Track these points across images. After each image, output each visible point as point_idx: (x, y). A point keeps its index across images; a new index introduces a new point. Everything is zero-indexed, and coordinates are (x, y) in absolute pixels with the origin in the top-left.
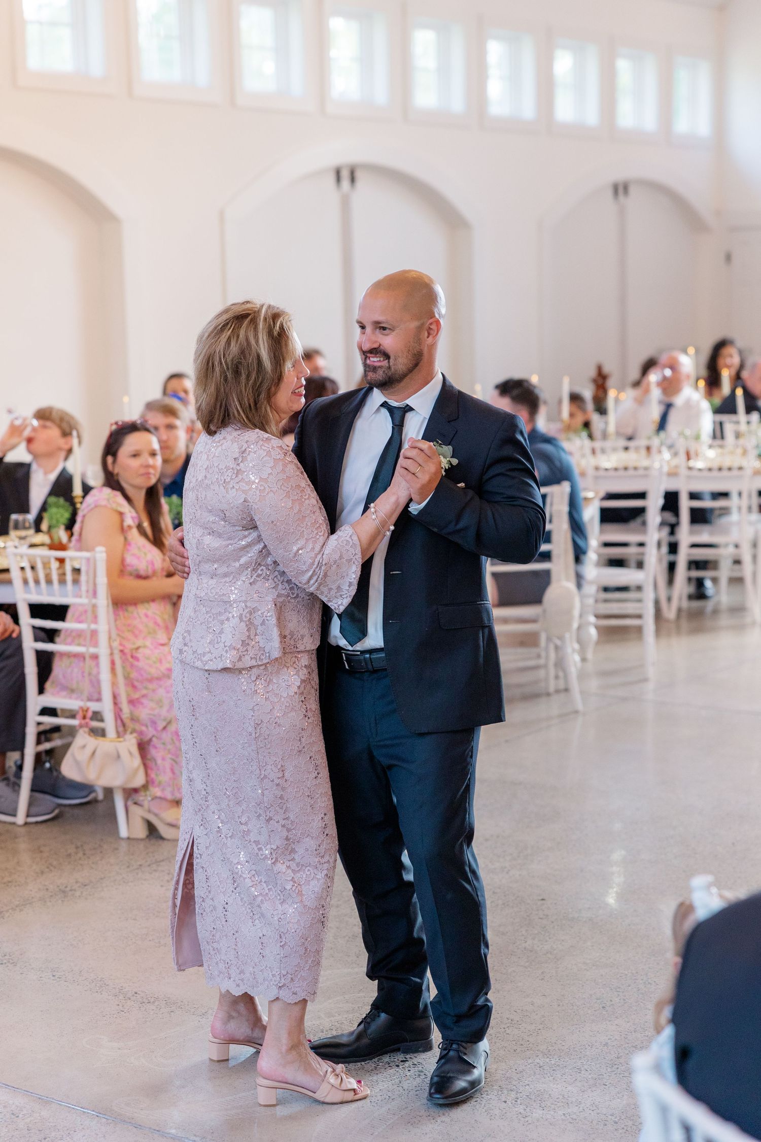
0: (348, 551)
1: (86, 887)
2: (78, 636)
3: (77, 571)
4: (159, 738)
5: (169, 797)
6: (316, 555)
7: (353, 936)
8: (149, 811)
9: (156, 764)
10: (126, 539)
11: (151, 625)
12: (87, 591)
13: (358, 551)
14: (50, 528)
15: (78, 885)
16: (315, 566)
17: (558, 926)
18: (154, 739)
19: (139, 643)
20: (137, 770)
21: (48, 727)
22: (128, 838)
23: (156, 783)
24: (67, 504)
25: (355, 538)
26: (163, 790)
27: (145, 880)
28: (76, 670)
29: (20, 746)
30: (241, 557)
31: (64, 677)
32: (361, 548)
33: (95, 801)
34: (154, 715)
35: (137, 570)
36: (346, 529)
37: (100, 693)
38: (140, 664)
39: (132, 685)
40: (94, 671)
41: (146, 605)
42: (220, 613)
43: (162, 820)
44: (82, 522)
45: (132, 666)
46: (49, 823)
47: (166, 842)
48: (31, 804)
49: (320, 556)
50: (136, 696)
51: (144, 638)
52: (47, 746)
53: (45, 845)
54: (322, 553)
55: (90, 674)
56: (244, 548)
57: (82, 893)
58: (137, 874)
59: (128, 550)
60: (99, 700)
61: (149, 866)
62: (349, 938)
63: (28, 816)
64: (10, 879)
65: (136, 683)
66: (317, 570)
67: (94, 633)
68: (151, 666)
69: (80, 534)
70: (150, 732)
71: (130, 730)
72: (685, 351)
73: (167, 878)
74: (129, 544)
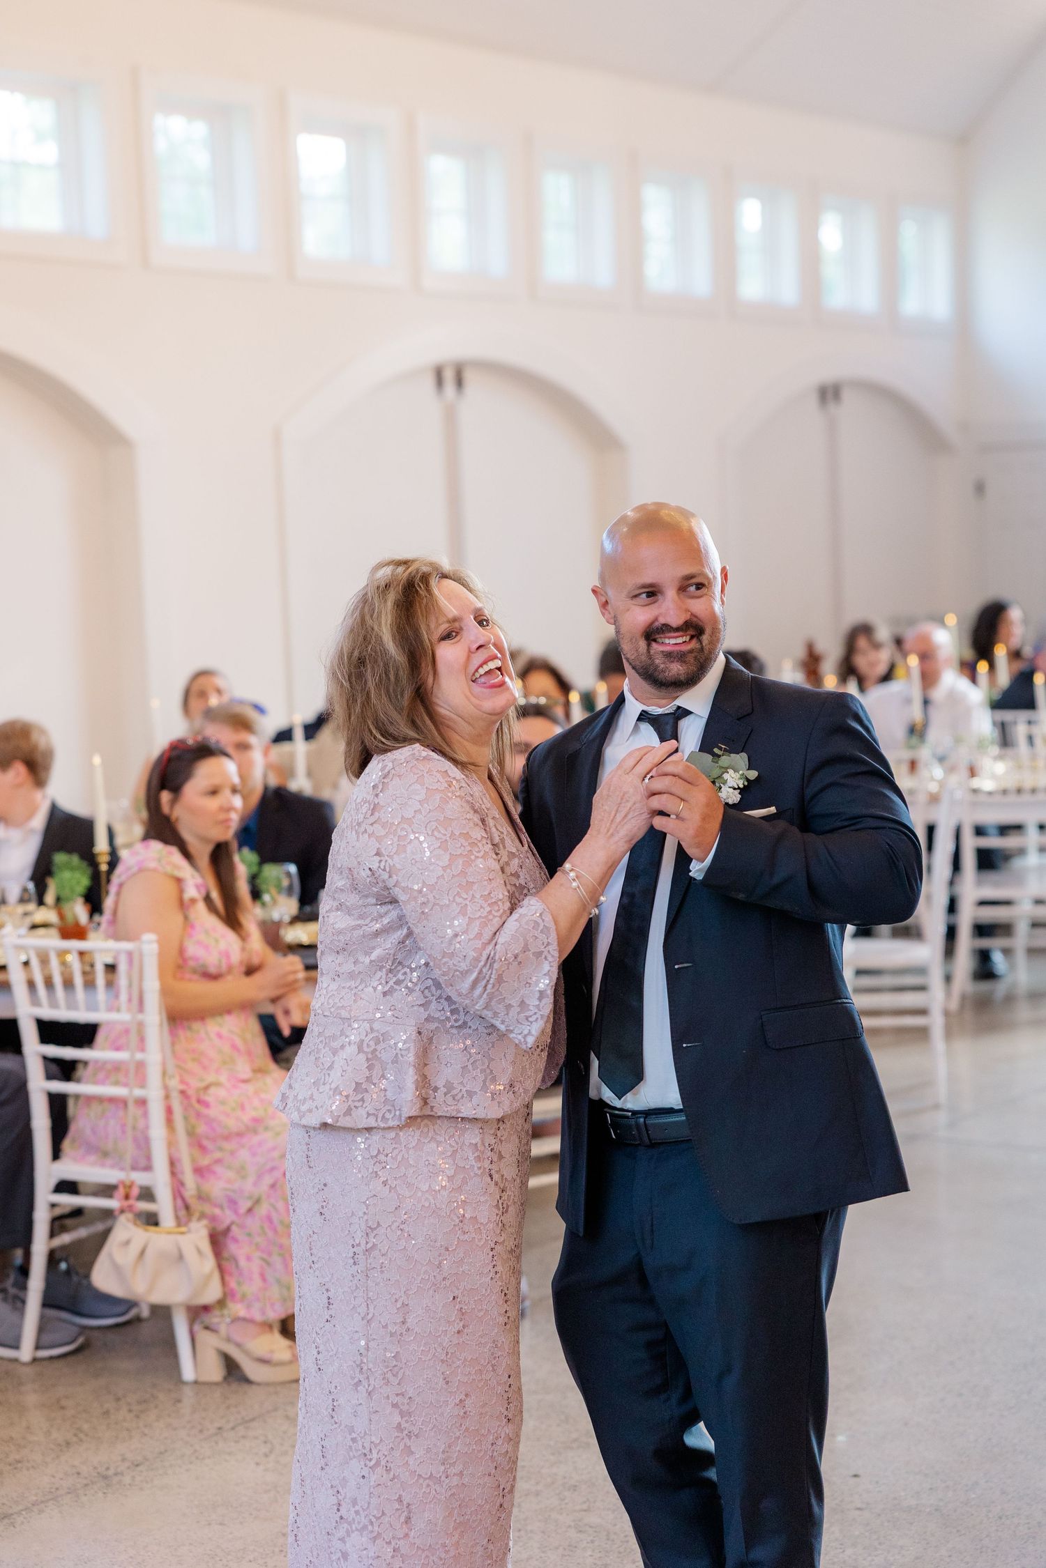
0: (536, 938)
1: (139, 1468)
2: (114, 1071)
3: (111, 968)
4: (242, 1226)
5: (258, 1317)
6: (485, 945)
7: (569, 1546)
8: (229, 1340)
9: (237, 1266)
10: (186, 918)
11: (227, 1049)
12: (130, 1000)
13: (553, 938)
14: (58, 900)
15: (127, 1464)
16: (482, 963)
17: (889, 1521)
18: (234, 1229)
19: (211, 1078)
20: (208, 1278)
21: (67, 1210)
22: (196, 1382)
23: (238, 1296)
24: (84, 864)
25: (548, 918)
26: (249, 1307)
27: (230, 1454)
28: (112, 1122)
29: (26, 1241)
30: (374, 948)
31: (94, 1131)
32: (558, 935)
33: (138, 1319)
34: (234, 1191)
35: (204, 966)
36: (531, 902)
37: (149, 1158)
38: (212, 1112)
39: (198, 1144)
40: (141, 1124)
41: (219, 1019)
42: (334, 1038)
43: (247, 1353)
44: (118, 894)
45: (198, 1115)
46: (70, 1359)
47: (254, 1387)
48: (41, 1329)
49: (491, 947)
50: (205, 1161)
51: (218, 1071)
52: (65, 1238)
53: (67, 1397)
54: (494, 942)
55: (134, 1128)
56: (377, 934)
57: (133, 1477)
58: (216, 1443)
59: (191, 936)
60: (148, 1168)
61: (233, 1428)
62: (565, 1549)
63: (38, 1347)
64: (17, 1457)
65: (205, 1143)
66: (484, 970)
67: (141, 1066)
68: (228, 1115)
69: (115, 913)
70: (227, 1217)
71: (197, 1215)
72: (940, 621)
73: (264, 1449)
74: (192, 927)
